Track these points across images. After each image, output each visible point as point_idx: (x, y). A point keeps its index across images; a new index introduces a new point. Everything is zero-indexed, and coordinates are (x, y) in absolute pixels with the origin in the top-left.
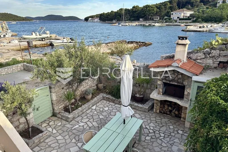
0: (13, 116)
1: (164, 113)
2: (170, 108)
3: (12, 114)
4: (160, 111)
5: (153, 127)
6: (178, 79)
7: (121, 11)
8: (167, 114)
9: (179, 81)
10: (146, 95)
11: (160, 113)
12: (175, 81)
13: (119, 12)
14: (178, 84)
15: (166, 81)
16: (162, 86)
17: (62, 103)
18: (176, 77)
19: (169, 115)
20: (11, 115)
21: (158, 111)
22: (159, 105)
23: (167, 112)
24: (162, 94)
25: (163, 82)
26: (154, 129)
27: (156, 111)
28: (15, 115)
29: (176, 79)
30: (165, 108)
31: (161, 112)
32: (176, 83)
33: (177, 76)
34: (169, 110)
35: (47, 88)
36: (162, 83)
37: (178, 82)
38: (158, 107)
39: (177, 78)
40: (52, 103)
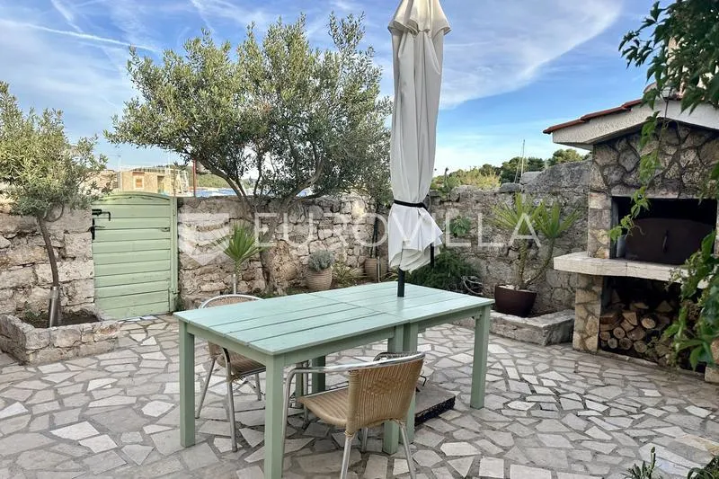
0: (17, 240)
1: (618, 351)
2: (648, 324)
3: (12, 230)
4: (599, 339)
5: (554, 381)
6: (682, 171)
7: (514, 165)
8: (632, 353)
9: (685, 180)
10: (548, 295)
11: (602, 352)
12: (663, 186)
13: (509, 167)
14: (683, 196)
15: (624, 189)
16: (606, 215)
17: (215, 276)
18: (671, 163)
19: (643, 356)
20: (10, 236)
21: (593, 343)
22: (598, 310)
23: (633, 341)
24: (607, 253)
25: (615, 199)
26: (559, 387)
27: (583, 341)
28: (24, 240)
29: (671, 174)
30: (627, 326)
31: (607, 349)
32: (674, 191)
33: (676, 158)
34: (642, 334)
35: (167, 202)
36: (609, 203)
37: (681, 187)
38: (594, 322)
39: (675, 167)
40: (179, 263)
